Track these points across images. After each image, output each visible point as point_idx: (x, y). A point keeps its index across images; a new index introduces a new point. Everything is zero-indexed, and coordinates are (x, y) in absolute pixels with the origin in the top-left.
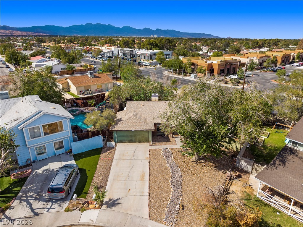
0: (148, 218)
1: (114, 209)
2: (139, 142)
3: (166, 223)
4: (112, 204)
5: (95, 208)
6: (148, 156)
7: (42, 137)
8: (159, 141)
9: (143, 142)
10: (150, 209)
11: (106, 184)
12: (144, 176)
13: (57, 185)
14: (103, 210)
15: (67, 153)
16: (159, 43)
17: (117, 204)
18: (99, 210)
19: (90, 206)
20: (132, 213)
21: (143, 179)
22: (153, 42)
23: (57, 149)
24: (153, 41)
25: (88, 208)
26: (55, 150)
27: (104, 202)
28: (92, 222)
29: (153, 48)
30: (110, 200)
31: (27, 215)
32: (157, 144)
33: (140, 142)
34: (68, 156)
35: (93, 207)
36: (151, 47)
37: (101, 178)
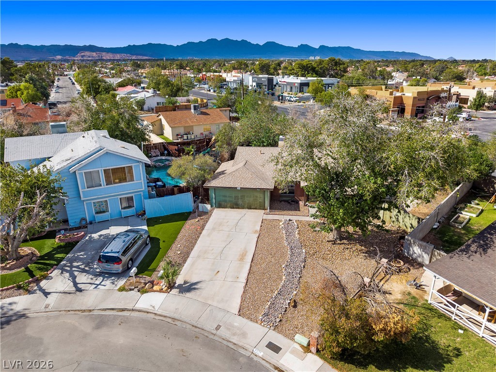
0: (237, 313)
1: (188, 295)
2: (250, 208)
3: (262, 322)
4: (188, 288)
5: (161, 291)
6: (258, 228)
7: (103, 187)
8: (280, 209)
9: (256, 209)
10: (243, 301)
11: (185, 261)
12: (245, 255)
13: (112, 252)
14: (171, 295)
15: (138, 215)
16: (318, 66)
17: (195, 289)
18: (167, 294)
19: (155, 288)
20: (215, 304)
21: (242, 259)
22: (307, 65)
23: (125, 208)
24: (307, 63)
25: (151, 289)
26: (122, 209)
27: (176, 285)
28: (153, 309)
29: (308, 73)
30: (185, 282)
31: (67, 290)
32: (277, 213)
34: (139, 220)
35: (158, 289)
36: (303, 72)
37: (179, 252)
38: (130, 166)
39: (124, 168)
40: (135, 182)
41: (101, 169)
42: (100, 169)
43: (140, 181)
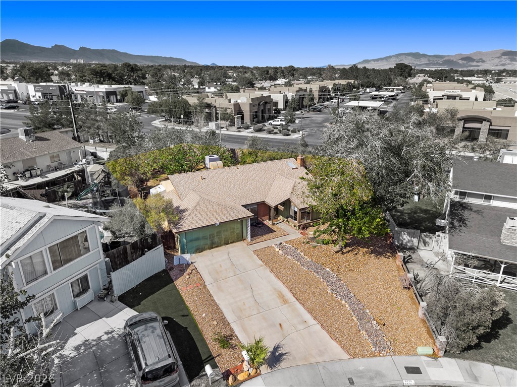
0: (349, 357)
1: (283, 365)
4: (273, 358)
5: (250, 377)
6: (261, 262)
7: (49, 274)
8: (257, 236)
9: (233, 242)
10: (339, 342)
11: (231, 330)
12: (283, 295)
13: (159, 361)
14: (267, 375)
15: (101, 299)
17: (282, 355)
18: (259, 377)
19: (240, 377)
20: (319, 359)
21: (285, 301)
23: (78, 295)
26: (74, 298)
32: (259, 240)
33: (228, 244)
34: (106, 304)
35: (246, 377)
36: (99, 79)
37: (215, 323)
38: (83, 232)
39: (76, 237)
40: (91, 252)
41: (45, 247)
42: (43, 249)
43: (98, 249)
